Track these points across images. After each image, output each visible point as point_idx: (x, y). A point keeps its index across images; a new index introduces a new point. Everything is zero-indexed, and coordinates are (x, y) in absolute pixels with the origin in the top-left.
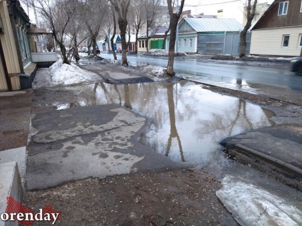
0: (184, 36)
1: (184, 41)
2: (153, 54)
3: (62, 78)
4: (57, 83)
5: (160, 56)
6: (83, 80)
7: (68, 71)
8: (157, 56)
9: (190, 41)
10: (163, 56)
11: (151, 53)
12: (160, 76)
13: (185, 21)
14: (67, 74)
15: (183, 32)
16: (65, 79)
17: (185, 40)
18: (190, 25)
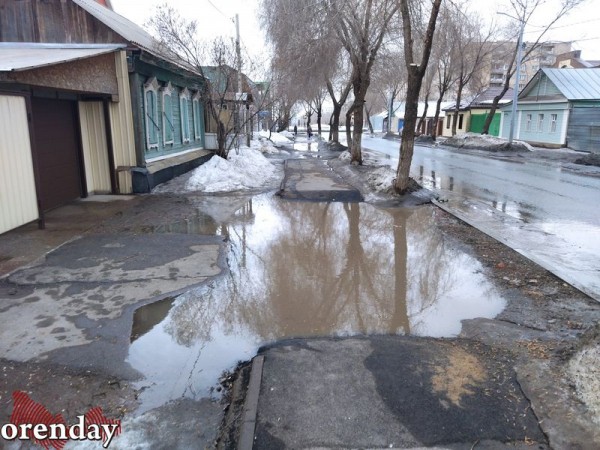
0: (540, 108)
1: (538, 118)
2: (461, 143)
3: (203, 180)
4: (193, 188)
5: (473, 148)
6: (241, 187)
7: (217, 169)
8: (467, 148)
9: (551, 120)
10: (479, 148)
11: (457, 140)
12: (382, 193)
13: (544, 75)
14: (213, 175)
15: (539, 98)
16: (209, 182)
17: (542, 115)
18: (554, 85)
